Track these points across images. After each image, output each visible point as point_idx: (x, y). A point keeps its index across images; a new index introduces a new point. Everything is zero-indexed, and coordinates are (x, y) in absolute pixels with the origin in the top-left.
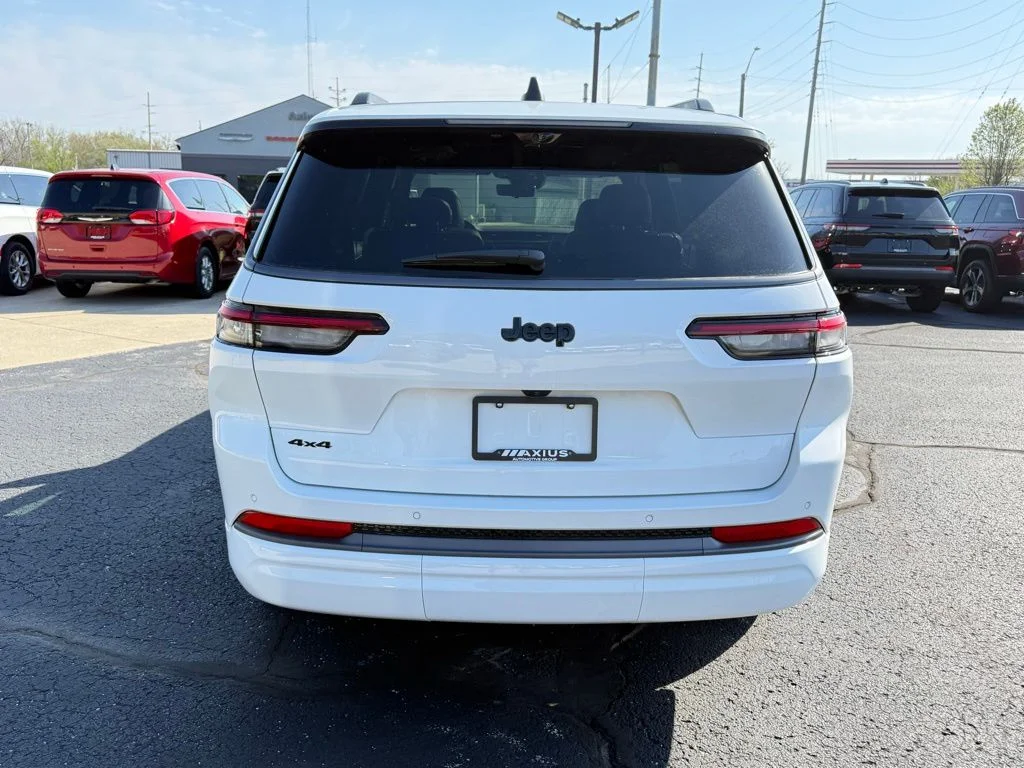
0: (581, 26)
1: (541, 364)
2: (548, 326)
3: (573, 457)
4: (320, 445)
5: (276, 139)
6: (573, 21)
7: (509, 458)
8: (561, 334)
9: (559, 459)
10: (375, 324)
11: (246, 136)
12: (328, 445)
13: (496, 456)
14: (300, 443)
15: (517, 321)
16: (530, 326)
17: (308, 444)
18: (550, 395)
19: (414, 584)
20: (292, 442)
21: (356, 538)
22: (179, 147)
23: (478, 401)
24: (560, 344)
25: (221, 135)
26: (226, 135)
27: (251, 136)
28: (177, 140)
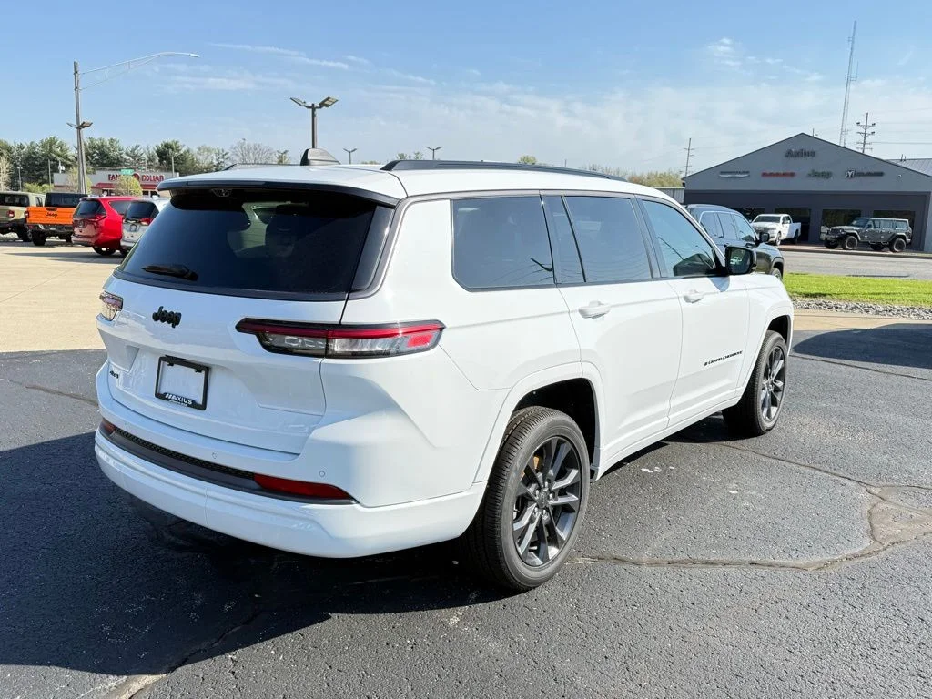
3: (195, 405)
5: (771, 174)
7: (168, 399)
8: (174, 319)
9: (188, 405)
11: (744, 172)
12: (118, 376)
13: (164, 397)
15: (160, 308)
20: (111, 372)
21: (113, 434)
22: (684, 185)
23: (160, 359)
24: (174, 326)
25: (722, 173)
26: (726, 173)
27: (747, 172)
28: (682, 179)
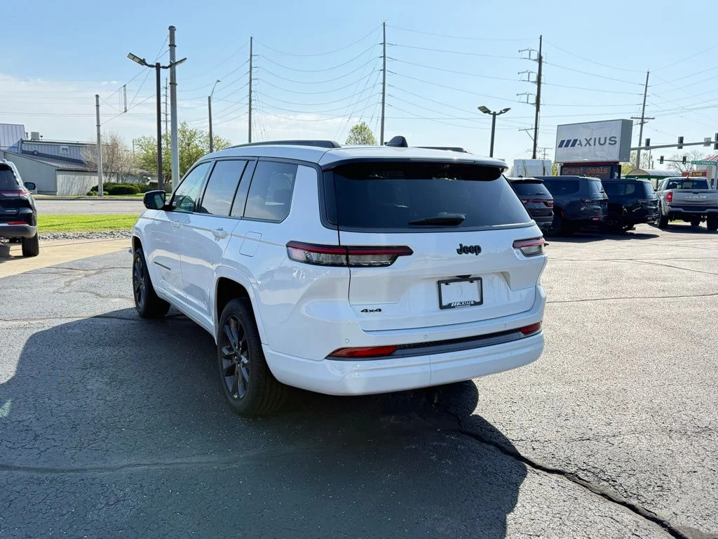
0: (146, 65)
1: (468, 264)
2: (471, 247)
3: (476, 304)
4: (376, 311)
6: (141, 60)
7: (454, 307)
8: (476, 250)
9: (471, 305)
10: (406, 251)
12: (380, 310)
13: (449, 306)
14: (367, 311)
15: (461, 245)
16: (466, 247)
17: (371, 311)
18: (471, 277)
19: (427, 368)
20: (362, 311)
21: (398, 352)
23: (439, 283)
24: (477, 254)
